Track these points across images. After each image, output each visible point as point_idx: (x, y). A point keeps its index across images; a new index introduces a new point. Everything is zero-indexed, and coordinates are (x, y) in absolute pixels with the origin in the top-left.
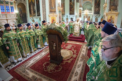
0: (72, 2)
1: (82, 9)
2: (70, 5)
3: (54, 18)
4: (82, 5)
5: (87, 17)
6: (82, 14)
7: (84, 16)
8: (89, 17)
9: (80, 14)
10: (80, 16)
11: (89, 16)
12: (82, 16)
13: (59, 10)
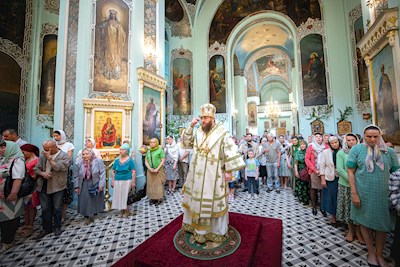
0: (217, 68)
1: (256, 99)
2: (212, 80)
4: (257, 89)
5: (275, 125)
6: (259, 115)
7: (266, 124)
8: (283, 125)
9: (252, 115)
10: (253, 122)
11: (283, 120)
12: (260, 123)
13: (146, 85)
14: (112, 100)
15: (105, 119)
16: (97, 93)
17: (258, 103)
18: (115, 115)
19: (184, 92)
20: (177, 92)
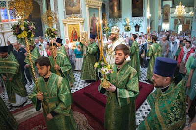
1: (170, 3)
3: (75, 26)
6: (171, 15)
7: (176, 21)
8: (188, 23)
10: (166, 20)
11: (188, 19)
13: (90, 7)
14: (74, 18)
15: (72, 28)
16: (67, 16)
17: (171, 6)
18: (76, 26)
19: (115, 3)
20: (111, 4)
